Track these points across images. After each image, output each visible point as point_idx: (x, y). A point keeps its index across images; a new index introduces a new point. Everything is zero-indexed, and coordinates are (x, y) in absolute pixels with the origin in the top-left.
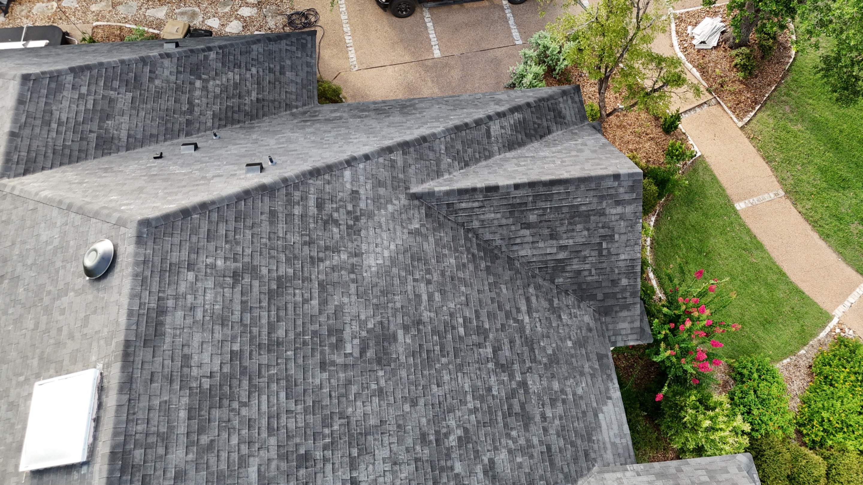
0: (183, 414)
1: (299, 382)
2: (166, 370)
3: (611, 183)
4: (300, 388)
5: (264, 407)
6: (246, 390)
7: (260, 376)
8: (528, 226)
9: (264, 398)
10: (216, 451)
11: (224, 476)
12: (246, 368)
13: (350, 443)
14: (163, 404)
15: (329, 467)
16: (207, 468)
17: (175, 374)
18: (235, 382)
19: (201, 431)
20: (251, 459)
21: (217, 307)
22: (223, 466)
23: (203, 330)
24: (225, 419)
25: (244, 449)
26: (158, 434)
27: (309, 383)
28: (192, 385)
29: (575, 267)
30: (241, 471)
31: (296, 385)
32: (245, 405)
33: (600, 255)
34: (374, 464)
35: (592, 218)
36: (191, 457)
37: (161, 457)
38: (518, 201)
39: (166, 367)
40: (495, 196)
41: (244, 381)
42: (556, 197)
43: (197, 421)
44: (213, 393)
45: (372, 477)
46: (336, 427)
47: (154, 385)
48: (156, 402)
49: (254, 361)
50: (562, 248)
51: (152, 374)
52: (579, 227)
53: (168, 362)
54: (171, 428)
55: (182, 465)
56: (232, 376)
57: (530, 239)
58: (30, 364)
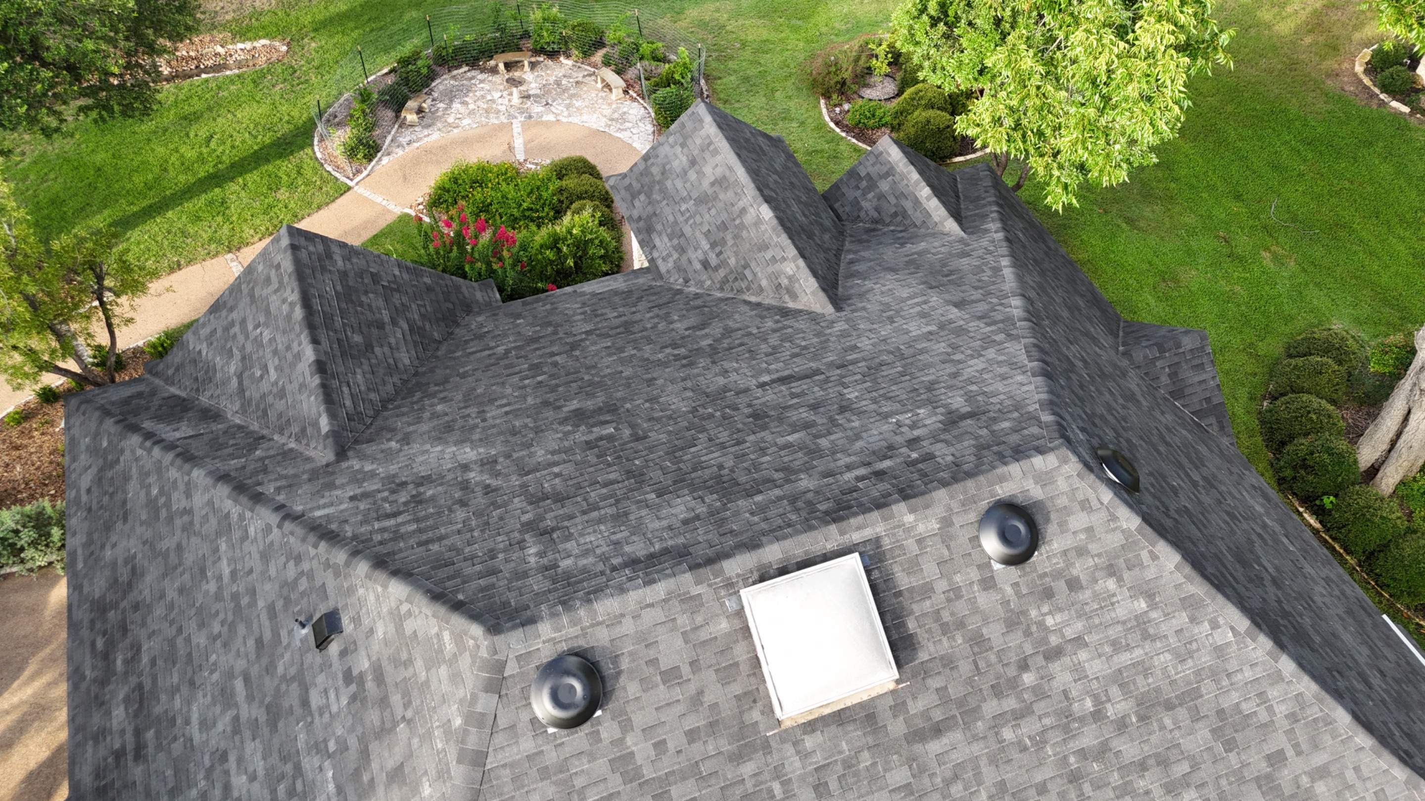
0: (758, 498)
1: (670, 446)
2: (712, 528)
3: (303, 254)
4: (678, 442)
5: (715, 455)
6: (703, 472)
7: (678, 470)
8: (369, 347)
10: (787, 464)
11: (810, 450)
12: (674, 481)
13: (722, 399)
14: (756, 513)
15: (755, 402)
16: (807, 463)
17: (713, 521)
19: (769, 481)
20: (779, 443)
21: (602, 528)
23: (642, 524)
24: (747, 472)
25: (772, 450)
26: (793, 503)
27: (667, 440)
28: (720, 505)
29: (416, 317)
30: (796, 444)
31: (676, 446)
32: (721, 467)
33: (398, 290)
34: (736, 382)
35: (351, 284)
36: (803, 476)
37: (817, 492)
38: (335, 346)
39: (708, 530)
40: (331, 367)
41: (692, 476)
42: (327, 309)
43: (761, 487)
44: (719, 490)
45: (749, 379)
48: (755, 519)
49: (662, 479)
50: (394, 322)
51: (723, 535)
52: (364, 298)
54: (780, 498)
55: (816, 477)
56: (691, 485)
57: (386, 349)
58: (753, 781)
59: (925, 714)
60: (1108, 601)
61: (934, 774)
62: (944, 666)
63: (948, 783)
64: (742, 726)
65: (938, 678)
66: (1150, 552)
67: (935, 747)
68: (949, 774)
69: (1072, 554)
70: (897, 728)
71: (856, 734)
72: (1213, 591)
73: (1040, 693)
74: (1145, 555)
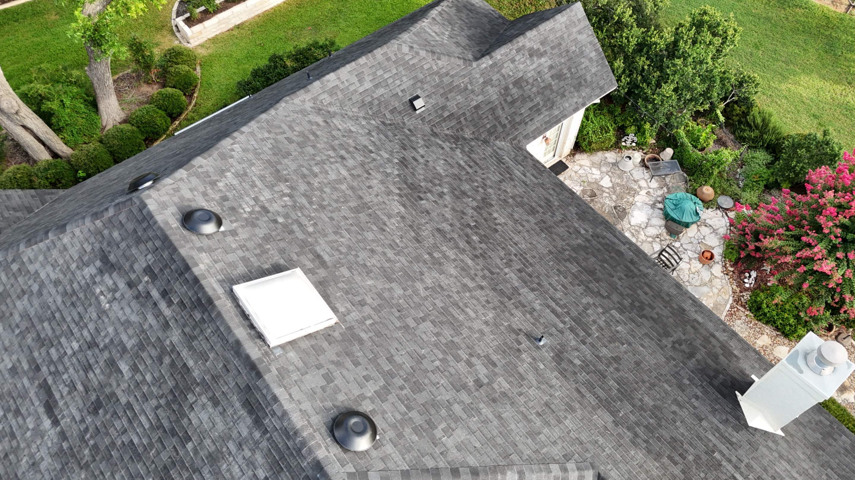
1: (130, 462)
2: (222, 382)
4: (126, 458)
5: (143, 419)
6: (162, 419)
7: (160, 440)
9: (147, 426)
10: (155, 359)
11: (140, 349)
12: (173, 436)
13: (72, 449)
14: (206, 358)
15: (78, 418)
16: (153, 345)
17: (215, 385)
18: (173, 418)
19: (173, 364)
20: (130, 376)
21: (225, 466)
22: (144, 355)
23: (220, 436)
24: (163, 385)
25: (138, 377)
26: (195, 337)
27: (122, 469)
28: (199, 387)
30: (133, 362)
31: (131, 457)
34: (49, 448)
36: (168, 342)
37: (184, 326)
39: (224, 384)
41: (167, 424)
43: (179, 367)
44: (183, 396)
45: (46, 438)
46: (87, 452)
47: (221, 365)
48: (211, 356)
49: (171, 447)
51: (228, 371)
53: (225, 389)
54: (191, 348)
55: (168, 333)
56: (178, 421)
58: (369, 333)
59: (312, 261)
60: (230, 187)
61: (339, 258)
62: (284, 253)
63: (341, 253)
64: (343, 340)
65: (292, 255)
66: (198, 167)
67: (326, 258)
68: (337, 253)
69: (206, 198)
70: (322, 273)
71: (331, 290)
72: (214, 147)
73: (286, 216)
74: (200, 170)
